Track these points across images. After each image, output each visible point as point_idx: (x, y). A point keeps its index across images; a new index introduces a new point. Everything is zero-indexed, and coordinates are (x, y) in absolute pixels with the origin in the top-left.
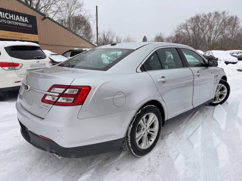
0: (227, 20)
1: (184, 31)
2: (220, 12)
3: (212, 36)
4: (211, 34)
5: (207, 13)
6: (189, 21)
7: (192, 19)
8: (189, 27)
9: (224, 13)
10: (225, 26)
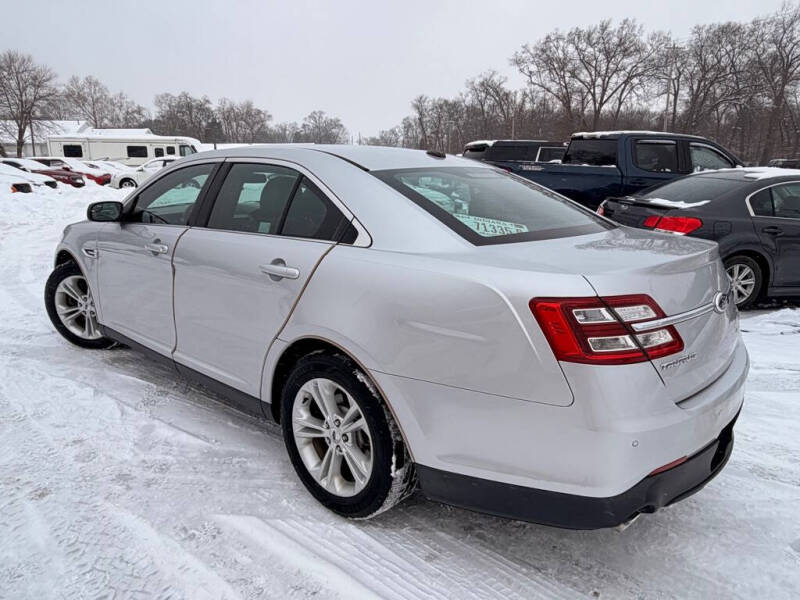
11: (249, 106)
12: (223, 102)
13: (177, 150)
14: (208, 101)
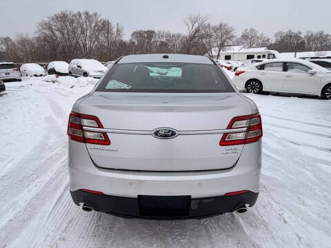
0: (100, 24)
1: (47, 32)
2: (91, 13)
3: (87, 42)
4: (85, 40)
5: (75, 12)
6: (53, 19)
7: (57, 17)
8: (54, 28)
9: (95, 15)
10: (99, 31)
11: (322, 33)
12: (308, 32)
13: (267, 57)
14: (300, 33)
